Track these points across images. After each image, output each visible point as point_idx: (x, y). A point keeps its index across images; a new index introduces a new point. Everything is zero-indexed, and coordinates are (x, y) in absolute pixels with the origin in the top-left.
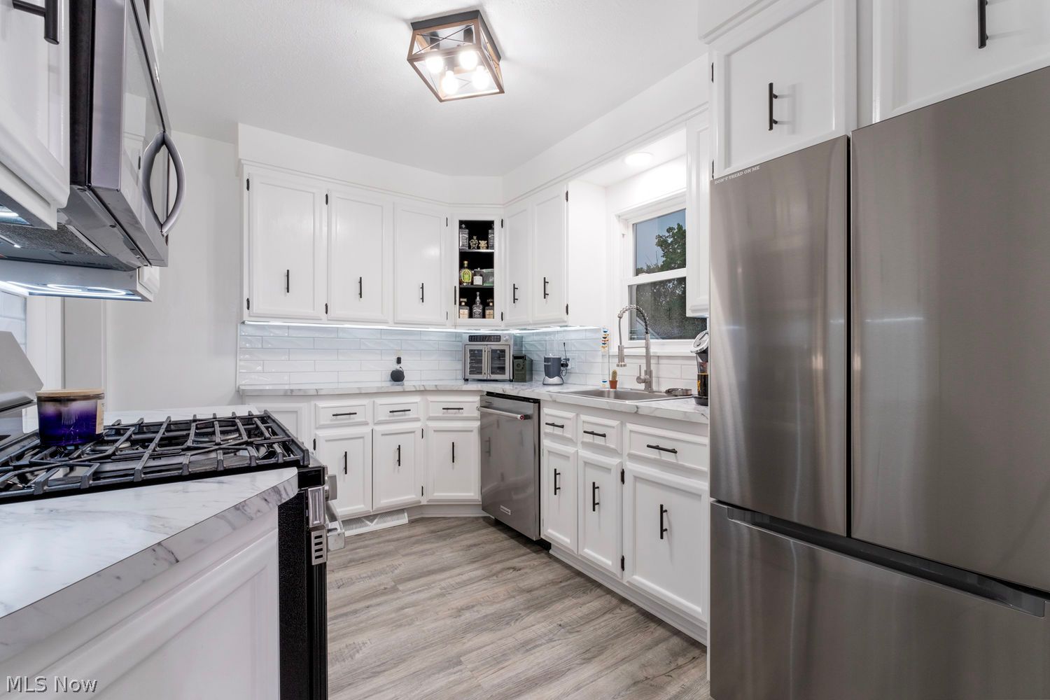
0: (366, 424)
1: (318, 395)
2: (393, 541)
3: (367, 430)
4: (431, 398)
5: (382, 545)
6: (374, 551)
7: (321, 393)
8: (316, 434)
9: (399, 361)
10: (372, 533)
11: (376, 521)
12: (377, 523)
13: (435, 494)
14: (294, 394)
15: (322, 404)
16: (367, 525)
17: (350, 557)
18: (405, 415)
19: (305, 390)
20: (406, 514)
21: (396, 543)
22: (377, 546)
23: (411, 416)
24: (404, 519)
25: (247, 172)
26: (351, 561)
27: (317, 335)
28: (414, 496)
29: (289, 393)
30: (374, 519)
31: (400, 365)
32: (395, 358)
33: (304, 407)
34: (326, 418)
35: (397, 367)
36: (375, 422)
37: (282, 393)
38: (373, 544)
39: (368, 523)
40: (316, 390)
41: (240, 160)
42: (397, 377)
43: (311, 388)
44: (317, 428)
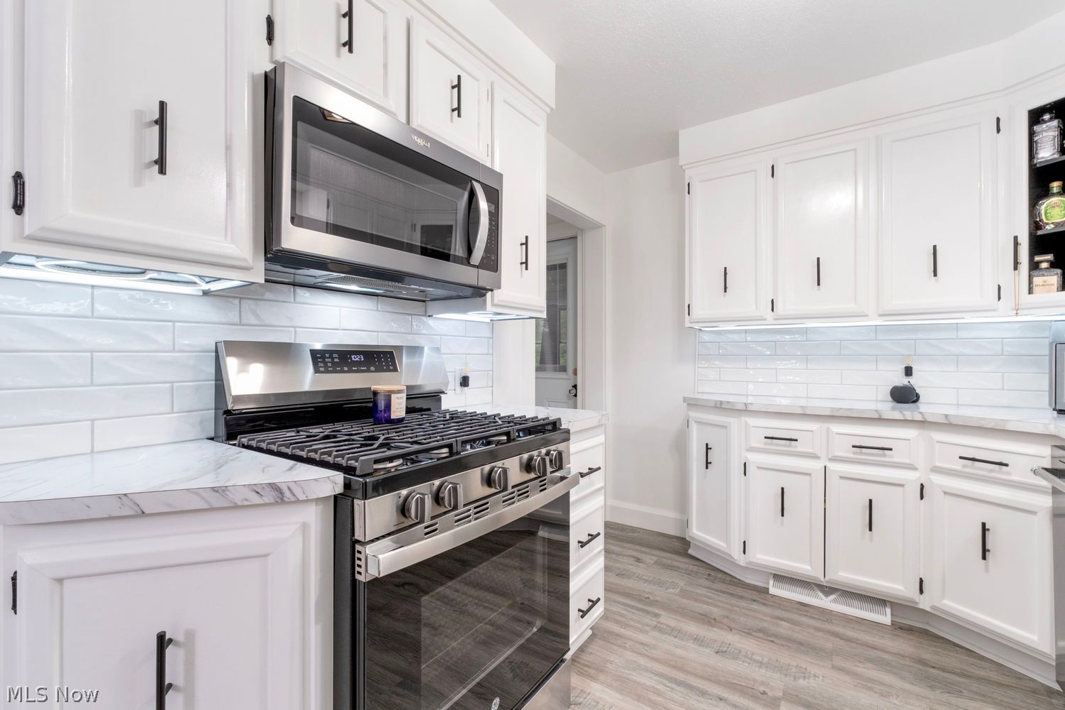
0: (815, 457)
1: (746, 411)
2: (841, 639)
3: (815, 466)
4: (938, 436)
5: (820, 634)
6: (799, 635)
7: (750, 408)
8: (746, 457)
9: (909, 371)
10: (822, 611)
11: (833, 597)
12: (835, 601)
13: (946, 602)
14: (723, 406)
15: (753, 421)
16: (817, 597)
17: (765, 625)
18: (884, 455)
19: (733, 404)
20: (888, 611)
21: (842, 642)
22: (812, 631)
23: (895, 460)
24: (884, 617)
25: (689, 174)
26: (761, 630)
27: (778, 337)
28: (901, 588)
29: (719, 406)
30: (832, 594)
31: (910, 379)
32: (901, 368)
33: (734, 422)
34: (757, 440)
35: (903, 381)
36: (830, 457)
37: (712, 405)
38: (809, 626)
39: (820, 594)
40: (745, 404)
41: (681, 167)
42: (904, 396)
43: (739, 401)
44: (748, 450)
